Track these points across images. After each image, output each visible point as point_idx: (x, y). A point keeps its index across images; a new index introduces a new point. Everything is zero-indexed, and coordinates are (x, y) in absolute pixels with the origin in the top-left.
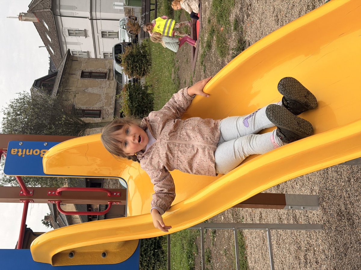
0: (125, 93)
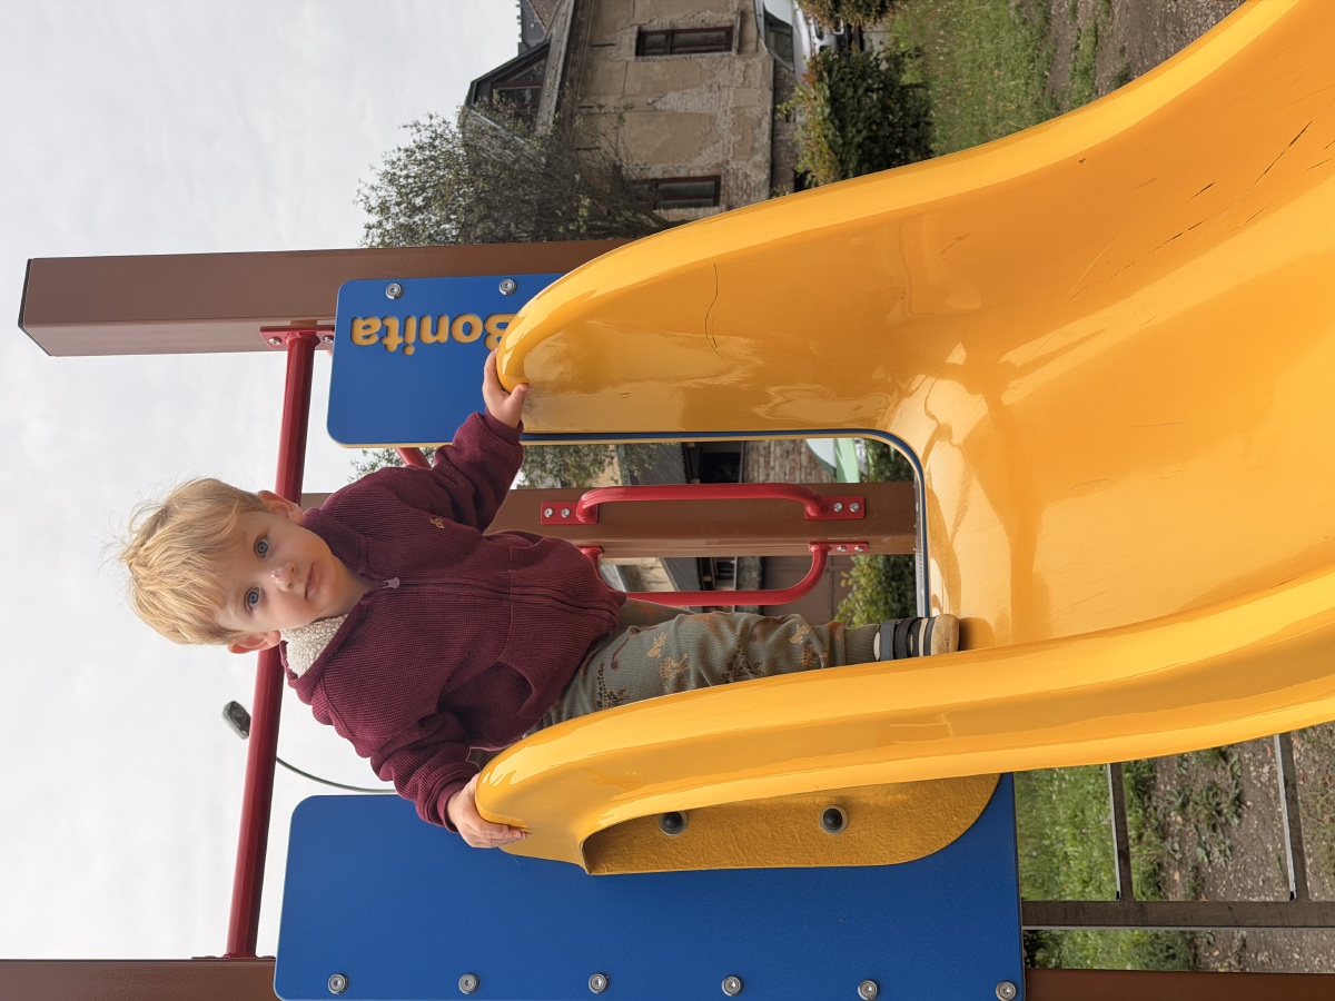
0: (813, 93)
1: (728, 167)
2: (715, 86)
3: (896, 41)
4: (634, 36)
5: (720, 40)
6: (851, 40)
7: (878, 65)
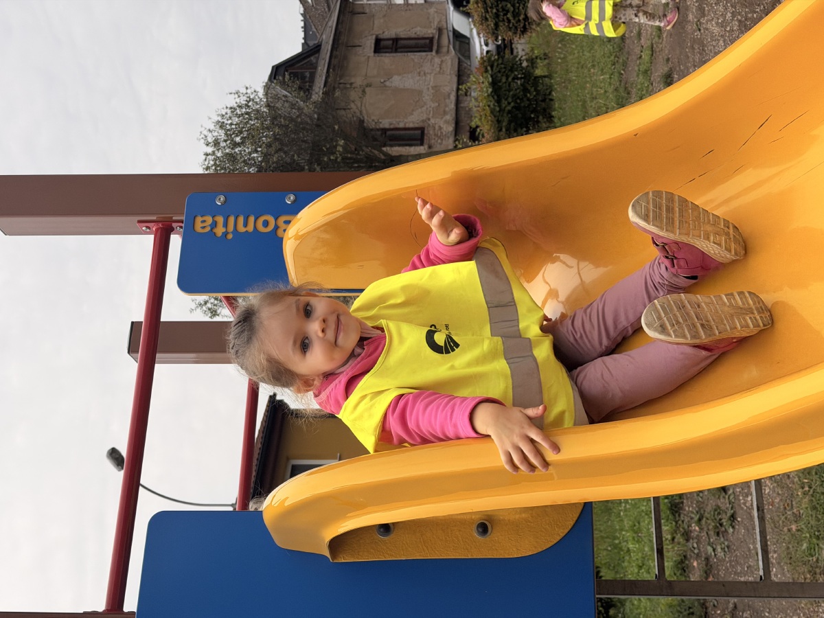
0: (481, 79)
1: (429, 122)
2: (422, 73)
3: (532, 50)
4: (373, 41)
5: (425, 45)
6: (504, 48)
7: (521, 64)
